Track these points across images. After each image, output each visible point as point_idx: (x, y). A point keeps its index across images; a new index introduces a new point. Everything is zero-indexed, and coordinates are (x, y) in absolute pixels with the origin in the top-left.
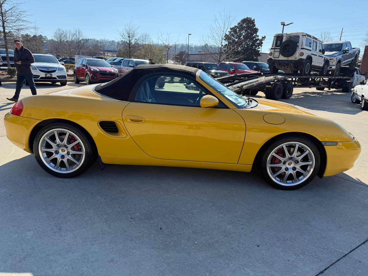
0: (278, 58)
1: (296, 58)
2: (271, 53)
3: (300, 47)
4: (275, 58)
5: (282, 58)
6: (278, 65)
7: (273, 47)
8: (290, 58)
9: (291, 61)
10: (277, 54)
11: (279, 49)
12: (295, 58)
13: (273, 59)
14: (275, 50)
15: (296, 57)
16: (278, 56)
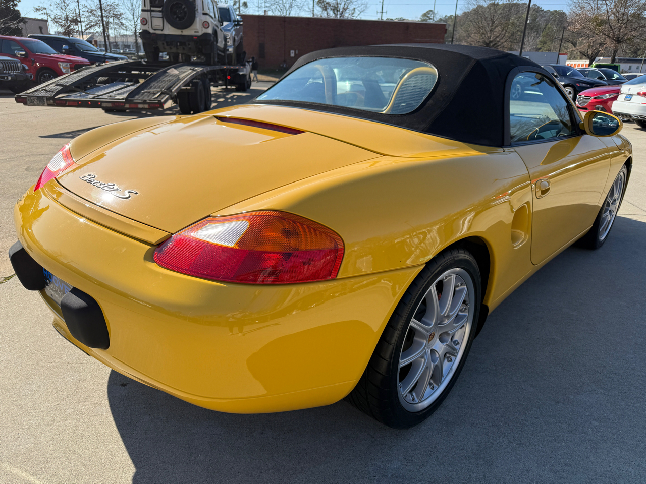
0: (162, 30)
1: (198, 32)
2: (144, 19)
3: (200, 10)
4: (155, 30)
5: (169, 30)
6: (163, 44)
7: (145, 6)
8: (186, 32)
9: (190, 38)
10: (158, 22)
11: (160, 11)
12: (195, 32)
13: (152, 31)
14: (152, 13)
15: (197, 29)
16: (162, 25)
